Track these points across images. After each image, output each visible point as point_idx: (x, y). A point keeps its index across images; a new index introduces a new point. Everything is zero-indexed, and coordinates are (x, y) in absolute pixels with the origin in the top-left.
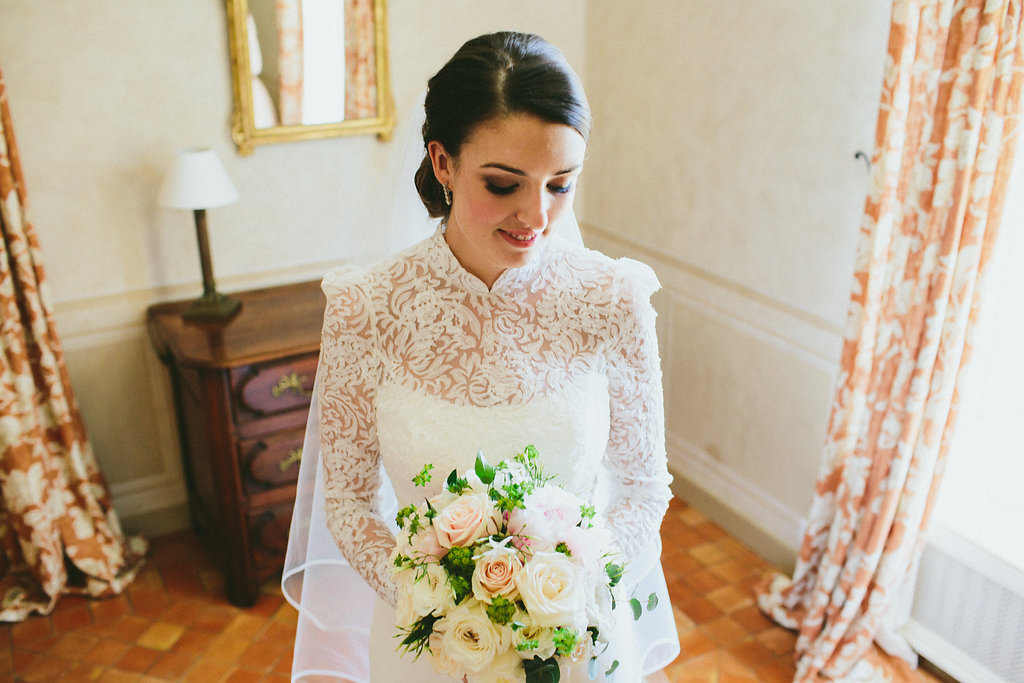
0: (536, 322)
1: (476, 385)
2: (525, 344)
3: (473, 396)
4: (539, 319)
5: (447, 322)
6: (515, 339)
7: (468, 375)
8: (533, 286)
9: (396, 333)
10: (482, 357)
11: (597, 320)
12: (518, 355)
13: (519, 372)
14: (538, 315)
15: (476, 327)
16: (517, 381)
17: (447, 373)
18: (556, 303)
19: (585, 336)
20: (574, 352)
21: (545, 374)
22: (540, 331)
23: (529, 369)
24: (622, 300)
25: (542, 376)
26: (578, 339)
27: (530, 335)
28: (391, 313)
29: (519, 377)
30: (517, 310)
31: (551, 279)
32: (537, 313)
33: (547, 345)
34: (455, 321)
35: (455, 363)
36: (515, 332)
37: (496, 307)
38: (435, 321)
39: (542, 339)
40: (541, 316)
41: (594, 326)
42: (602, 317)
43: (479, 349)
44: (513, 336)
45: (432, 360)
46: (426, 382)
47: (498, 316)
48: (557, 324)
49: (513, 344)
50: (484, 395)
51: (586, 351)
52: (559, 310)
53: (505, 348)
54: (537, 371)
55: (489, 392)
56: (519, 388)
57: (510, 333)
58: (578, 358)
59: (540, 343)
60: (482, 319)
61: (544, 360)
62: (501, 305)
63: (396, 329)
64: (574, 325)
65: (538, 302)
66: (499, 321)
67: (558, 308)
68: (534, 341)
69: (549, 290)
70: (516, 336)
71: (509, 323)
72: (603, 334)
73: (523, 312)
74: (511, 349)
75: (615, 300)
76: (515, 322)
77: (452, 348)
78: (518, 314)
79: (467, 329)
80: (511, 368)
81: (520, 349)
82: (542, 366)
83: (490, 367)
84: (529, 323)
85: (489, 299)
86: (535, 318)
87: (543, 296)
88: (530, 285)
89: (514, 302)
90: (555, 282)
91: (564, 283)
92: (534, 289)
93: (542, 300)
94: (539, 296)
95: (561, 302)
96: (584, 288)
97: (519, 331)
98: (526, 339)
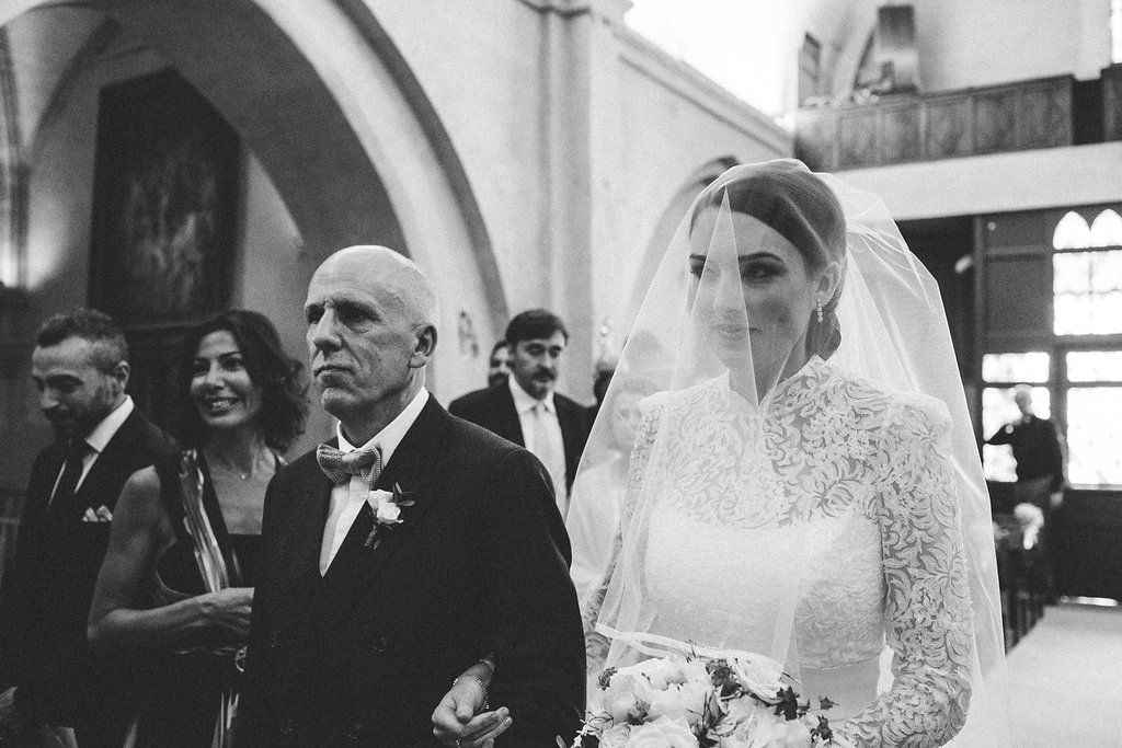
0: (800, 447)
1: (727, 502)
2: (784, 466)
3: (722, 512)
4: (804, 444)
5: (717, 442)
6: (774, 462)
7: (722, 492)
8: (803, 410)
10: (738, 475)
11: (867, 445)
12: (773, 475)
13: (769, 492)
14: (803, 439)
15: (738, 448)
16: (764, 500)
17: (705, 490)
18: (824, 429)
19: (852, 462)
20: (837, 479)
21: (796, 497)
22: (803, 456)
23: (780, 491)
24: (893, 425)
25: (793, 499)
26: (844, 466)
27: (791, 459)
29: (767, 497)
30: (781, 432)
31: (824, 405)
32: (802, 436)
33: (808, 469)
34: (723, 442)
35: (714, 481)
36: (776, 453)
38: (707, 442)
39: (803, 462)
40: (807, 441)
41: (863, 451)
42: (872, 443)
43: (737, 468)
44: (772, 456)
45: (697, 478)
46: (687, 498)
47: (762, 436)
48: (825, 451)
49: (770, 465)
50: (730, 511)
51: (853, 479)
52: (826, 436)
53: (761, 468)
54: (787, 493)
55: (735, 509)
56: (765, 507)
57: (769, 455)
58: (840, 485)
59: (800, 467)
60: (745, 438)
61: (801, 484)
62: (767, 426)
64: (842, 451)
65: (805, 427)
66: (761, 442)
67: (827, 433)
68: (793, 465)
69: (819, 416)
70: (776, 458)
71: (771, 444)
72: (872, 461)
73: (789, 434)
74: (767, 470)
75: (886, 424)
76: (777, 443)
77: (717, 466)
78: (782, 436)
79: (731, 449)
80: (762, 488)
81: (777, 471)
82: (796, 490)
84: (792, 447)
86: (800, 443)
87: (812, 421)
88: (799, 410)
89: (780, 425)
90: (827, 410)
91: (835, 411)
92: (803, 414)
93: (809, 425)
94: (806, 421)
95: (829, 428)
96: (857, 415)
97: (780, 453)
98: (785, 462)
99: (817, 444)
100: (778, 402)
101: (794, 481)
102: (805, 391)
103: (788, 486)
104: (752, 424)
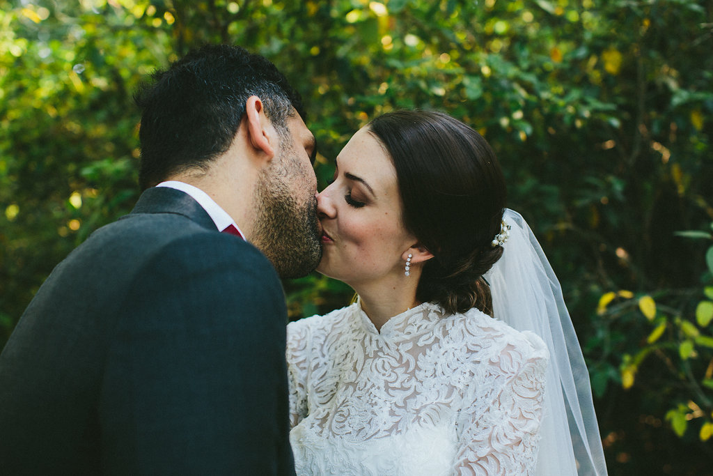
0: (413, 374)
1: (340, 415)
2: (394, 389)
3: (334, 424)
4: (417, 372)
6: (386, 382)
7: (339, 405)
8: (421, 339)
9: (316, 367)
10: (355, 390)
11: (466, 376)
12: (382, 394)
13: (375, 408)
14: (417, 367)
15: (360, 365)
16: (370, 415)
18: (437, 360)
19: (451, 389)
21: (398, 419)
22: (414, 382)
23: (386, 409)
27: (402, 383)
28: (321, 350)
29: (373, 413)
30: (398, 357)
31: (442, 338)
32: (417, 365)
33: (414, 396)
36: (390, 375)
37: (381, 350)
38: (344, 360)
39: (412, 389)
40: (420, 370)
41: (462, 381)
42: (471, 374)
43: (355, 384)
44: (385, 378)
47: (380, 357)
48: (433, 381)
49: (382, 385)
50: (341, 425)
52: (439, 367)
53: (373, 385)
54: (392, 413)
55: (346, 423)
56: (369, 423)
57: (384, 375)
59: (409, 393)
60: (367, 357)
61: (404, 408)
62: (386, 349)
63: (318, 364)
65: (421, 356)
66: (379, 362)
67: (439, 365)
68: (403, 389)
69: (435, 346)
70: (389, 379)
71: (387, 366)
73: (404, 361)
74: (379, 388)
76: (393, 368)
78: (398, 362)
79: (354, 366)
80: (370, 404)
81: (387, 390)
82: (401, 412)
83: (356, 400)
84: (406, 373)
85: (377, 341)
86: (414, 371)
87: (428, 351)
88: (418, 338)
89: (398, 350)
90: (444, 341)
91: (451, 345)
92: (421, 343)
93: (425, 354)
94: (423, 350)
95: (442, 360)
96: (469, 351)
97: (393, 377)
98: (397, 385)
99: (429, 374)
100: (398, 330)
101: (401, 404)
102: (425, 323)
103: (395, 408)
104: (374, 343)
